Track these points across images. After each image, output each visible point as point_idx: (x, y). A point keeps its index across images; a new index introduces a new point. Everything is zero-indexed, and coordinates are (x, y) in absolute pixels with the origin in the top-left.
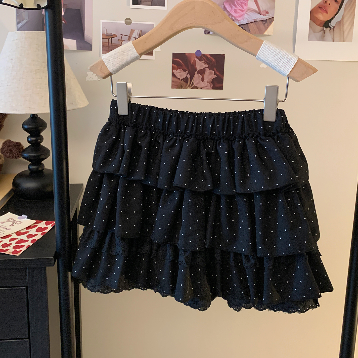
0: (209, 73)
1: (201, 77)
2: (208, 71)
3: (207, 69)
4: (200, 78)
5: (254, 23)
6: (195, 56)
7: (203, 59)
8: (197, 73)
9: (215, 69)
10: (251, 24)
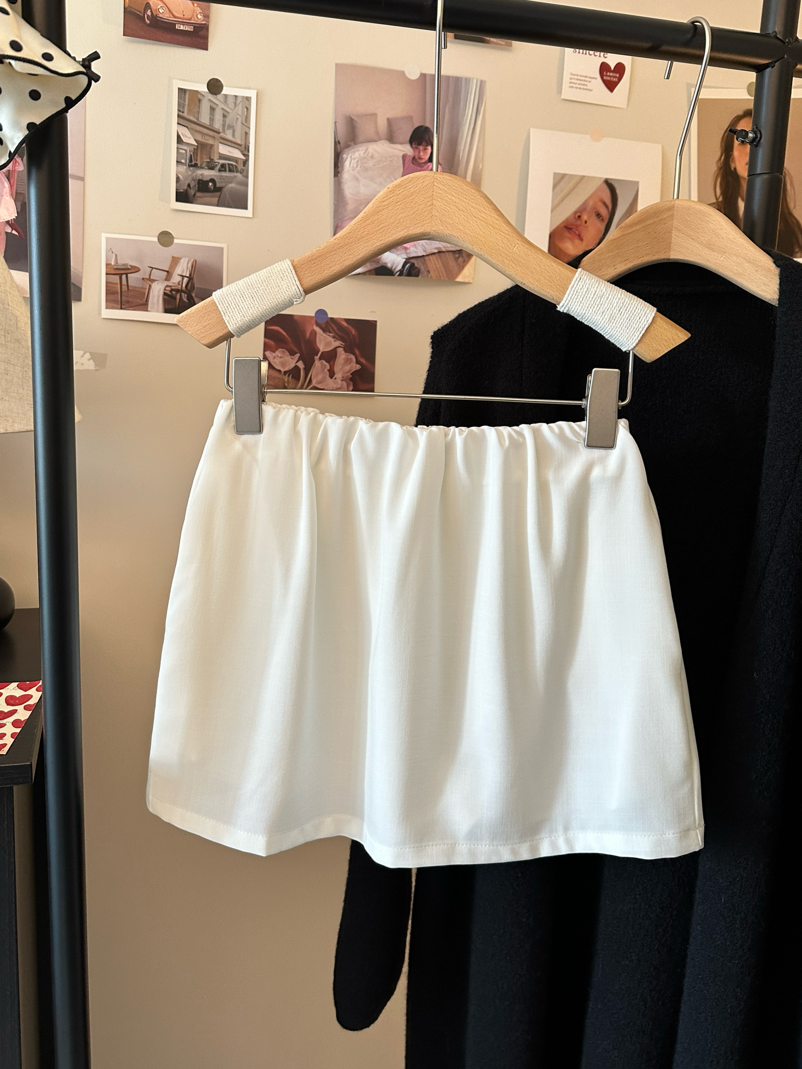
0: (344, 359)
1: (328, 367)
2: (342, 355)
3: (340, 350)
4: (326, 370)
5: (437, 255)
6: (313, 321)
7: (330, 328)
8: (320, 359)
9: (357, 352)
10: (430, 257)
